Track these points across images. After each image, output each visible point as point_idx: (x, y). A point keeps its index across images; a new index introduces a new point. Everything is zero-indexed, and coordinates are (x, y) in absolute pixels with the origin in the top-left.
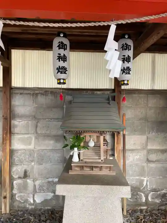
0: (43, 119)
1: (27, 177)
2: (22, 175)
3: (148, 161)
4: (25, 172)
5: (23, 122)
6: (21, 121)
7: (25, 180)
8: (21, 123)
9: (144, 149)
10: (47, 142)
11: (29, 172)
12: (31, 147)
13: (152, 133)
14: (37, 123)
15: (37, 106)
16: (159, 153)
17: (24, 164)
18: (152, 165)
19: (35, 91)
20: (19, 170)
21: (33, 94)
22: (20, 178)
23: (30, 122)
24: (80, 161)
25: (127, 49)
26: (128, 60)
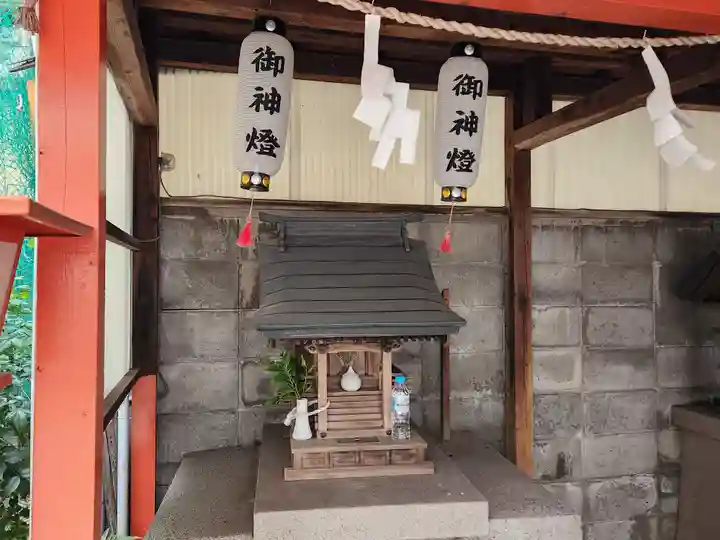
0: (602, 302)
1: (566, 476)
2: (552, 470)
4: (561, 461)
5: (552, 310)
6: (544, 307)
7: (563, 484)
8: (543, 315)
10: (613, 369)
11: (570, 461)
12: (574, 384)
14: (587, 313)
15: (585, 262)
19: (583, 220)
20: (545, 456)
21: (576, 228)
22: (546, 478)
23: (568, 311)
24: (319, 436)
25: (468, 93)
26: (472, 125)
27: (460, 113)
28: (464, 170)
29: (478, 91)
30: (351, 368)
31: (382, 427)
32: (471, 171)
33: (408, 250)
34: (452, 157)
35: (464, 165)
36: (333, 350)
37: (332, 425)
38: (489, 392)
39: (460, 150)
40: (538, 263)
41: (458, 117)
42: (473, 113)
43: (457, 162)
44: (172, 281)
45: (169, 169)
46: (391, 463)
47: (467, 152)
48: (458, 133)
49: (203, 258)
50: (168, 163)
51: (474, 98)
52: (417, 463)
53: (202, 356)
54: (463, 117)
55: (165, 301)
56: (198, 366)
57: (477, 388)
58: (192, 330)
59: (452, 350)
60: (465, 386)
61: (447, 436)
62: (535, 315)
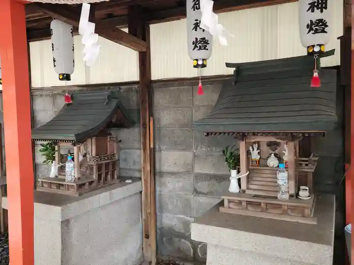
3: (197, 192)
9: (188, 172)
13: (201, 148)
16: (213, 182)
18: (202, 199)
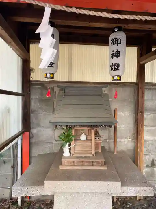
1: (154, 166)
2: (150, 164)
4: (153, 161)
5: (151, 115)
6: (149, 114)
7: (153, 168)
8: (148, 116)
17: (151, 154)
20: (148, 160)
22: (147, 166)
24: (71, 155)
25: (115, 44)
26: (117, 55)
27: (113, 51)
28: (116, 70)
29: (119, 42)
30: (83, 133)
31: (91, 153)
32: (119, 70)
33: (102, 96)
34: (112, 66)
35: (116, 68)
36: (76, 128)
37: (76, 152)
38: (130, 140)
39: (114, 63)
40: (147, 100)
41: (113, 53)
42: (117, 50)
43: (113, 68)
44: (34, 105)
45: (33, 72)
46: (93, 165)
47: (116, 63)
48: (113, 58)
49: (43, 98)
50: (32, 70)
51: (118, 45)
52: (102, 166)
53: (43, 126)
54: (114, 52)
55: (32, 110)
56: (42, 129)
57: (126, 138)
58: (40, 119)
59: (118, 127)
60: (122, 138)
61: (115, 153)
62: (145, 116)
